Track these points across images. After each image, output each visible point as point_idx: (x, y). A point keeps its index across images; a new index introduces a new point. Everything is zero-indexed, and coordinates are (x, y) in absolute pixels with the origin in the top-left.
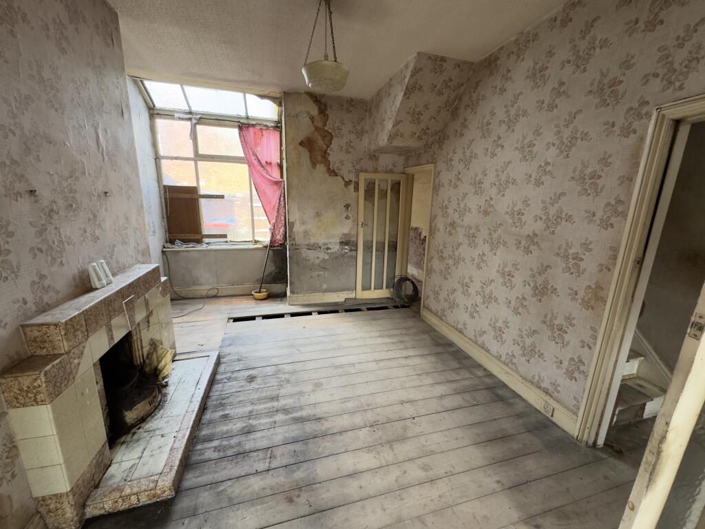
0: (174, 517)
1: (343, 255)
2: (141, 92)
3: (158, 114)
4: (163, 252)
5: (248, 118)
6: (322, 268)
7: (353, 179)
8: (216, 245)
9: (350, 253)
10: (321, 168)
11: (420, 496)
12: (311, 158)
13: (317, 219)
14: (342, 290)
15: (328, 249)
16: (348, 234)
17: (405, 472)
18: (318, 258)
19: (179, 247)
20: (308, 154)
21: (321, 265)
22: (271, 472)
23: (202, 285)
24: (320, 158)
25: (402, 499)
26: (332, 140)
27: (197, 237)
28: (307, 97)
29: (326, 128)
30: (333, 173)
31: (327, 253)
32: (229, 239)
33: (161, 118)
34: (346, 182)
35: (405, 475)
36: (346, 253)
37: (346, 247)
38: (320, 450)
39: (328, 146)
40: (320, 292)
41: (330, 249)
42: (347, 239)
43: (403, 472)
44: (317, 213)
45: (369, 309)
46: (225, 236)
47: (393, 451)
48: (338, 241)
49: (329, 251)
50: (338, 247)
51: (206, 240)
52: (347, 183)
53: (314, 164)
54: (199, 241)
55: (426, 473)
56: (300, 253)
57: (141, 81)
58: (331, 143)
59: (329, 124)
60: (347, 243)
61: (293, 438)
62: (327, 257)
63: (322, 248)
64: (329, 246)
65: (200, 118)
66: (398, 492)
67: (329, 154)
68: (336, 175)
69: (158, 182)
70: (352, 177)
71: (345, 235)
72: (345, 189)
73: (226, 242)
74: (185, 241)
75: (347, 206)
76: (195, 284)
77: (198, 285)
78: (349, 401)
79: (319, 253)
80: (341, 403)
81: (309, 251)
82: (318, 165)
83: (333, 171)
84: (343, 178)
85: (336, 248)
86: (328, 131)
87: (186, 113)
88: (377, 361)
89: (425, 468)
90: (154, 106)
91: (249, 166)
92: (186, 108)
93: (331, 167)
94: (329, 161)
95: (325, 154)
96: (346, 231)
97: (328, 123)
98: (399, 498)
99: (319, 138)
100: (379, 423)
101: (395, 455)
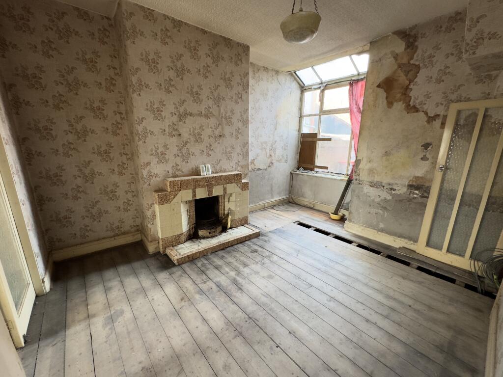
0: (169, 270)
1: (410, 200)
2: (295, 79)
3: (305, 89)
4: (291, 173)
5: (359, 74)
6: (382, 207)
7: (442, 114)
8: (321, 173)
9: (420, 200)
10: (399, 106)
11: (200, 367)
12: (387, 98)
13: (384, 158)
14: (401, 236)
15: (392, 189)
16: (422, 178)
17: (217, 352)
18: (379, 196)
19: (301, 172)
20: (385, 95)
21: (381, 203)
22: (196, 286)
23: (306, 198)
24: (398, 96)
25: (194, 355)
26: (418, 73)
27: (312, 167)
28: (396, 36)
29: (412, 62)
30: (412, 109)
31: (391, 194)
32: (329, 170)
33: (307, 91)
34: (430, 117)
35: (214, 353)
36: (415, 198)
37: (417, 192)
38: (216, 299)
39: (410, 81)
40: (374, 229)
41: (394, 190)
42: (418, 183)
43: (216, 350)
44: (386, 152)
45: (419, 268)
46: (326, 168)
47: (233, 339)
48: (407, 184)
49: (393, 192)
50: (405, 190)
51: (316, 170)
52: (431, 119)
53: (390, 104)
54: (312, 170)
55: (222, 369)
56: (362, 188)
57: (295, 72)
58: (417, 76)
59: (417, 56)
60: (418, 188)
61: (220, 284)
62: (389, 197)
63: (385, 188)
64: (394, 187)
65: (326, 85)
66: (199, 351)
67: (411, 89)
68: (417, 111)
69: (299, 131)
70: (441, 111)
71: (417, 178)
72: (427, 125)
73: (328, 172)
74: (305, 169)
75: (426, 146)
76: (302, 196)
77: (303, 197)
78: (267, 297)
79: (381, 192)
80: (262, 294)
81: (372, 188)
82: (395, 104)
83: (414, 107)
84: (426, 113)
85: (402, 190)
86: (414, 64)
87: (319, 84)
88: (332, 299)
89: (226, 367)
90: (304, 85)
91: (351, 115)
92: (319, 81)
93: (411, 103)
94: (410, 97)
95: (406, 91)
96: (420, 173)
97: (415, 55)
98: (195, 352)
99: (402, 74)
100: (256, 322)
101: (230, 341)
